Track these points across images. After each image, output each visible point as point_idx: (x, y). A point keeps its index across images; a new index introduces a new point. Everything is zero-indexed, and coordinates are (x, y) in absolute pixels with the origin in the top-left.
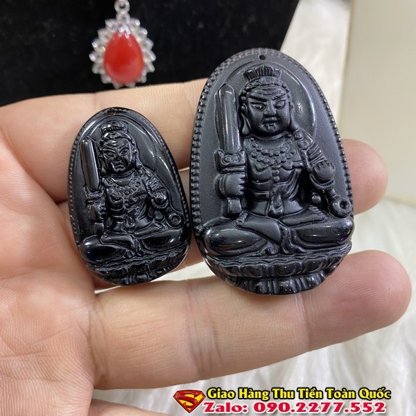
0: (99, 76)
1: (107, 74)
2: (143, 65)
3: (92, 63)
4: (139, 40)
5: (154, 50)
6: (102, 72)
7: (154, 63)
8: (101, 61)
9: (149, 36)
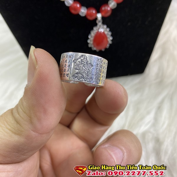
0: (91, 48)
1: (94, 47)
2: (107, 41)
3: (88, 43)
4: (106, 33)
5: (112, 35)
6: (92, 46)
7: (112, 40)
8: (92, 42)
9: (110, 31)
